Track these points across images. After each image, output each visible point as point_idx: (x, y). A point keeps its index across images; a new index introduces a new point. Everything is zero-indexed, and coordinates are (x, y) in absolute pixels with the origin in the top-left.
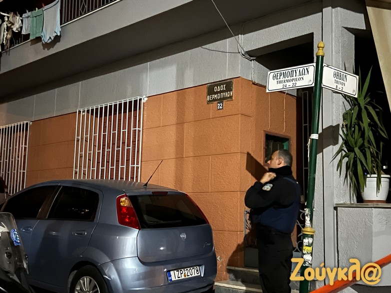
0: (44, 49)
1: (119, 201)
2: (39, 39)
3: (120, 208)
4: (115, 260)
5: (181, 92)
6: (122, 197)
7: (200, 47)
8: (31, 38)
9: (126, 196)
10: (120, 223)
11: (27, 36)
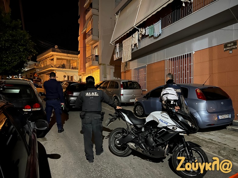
0: (154, 39)
1: (196, 91)
2: (152, 36)
3: (197, 93)
4: (198, 112)
5: (211, 48)
6: (197, 89)
7: (219, 30)
8: (150, 36)
9: (199, 89)
10: (198, 98)
11: (148, 35)
